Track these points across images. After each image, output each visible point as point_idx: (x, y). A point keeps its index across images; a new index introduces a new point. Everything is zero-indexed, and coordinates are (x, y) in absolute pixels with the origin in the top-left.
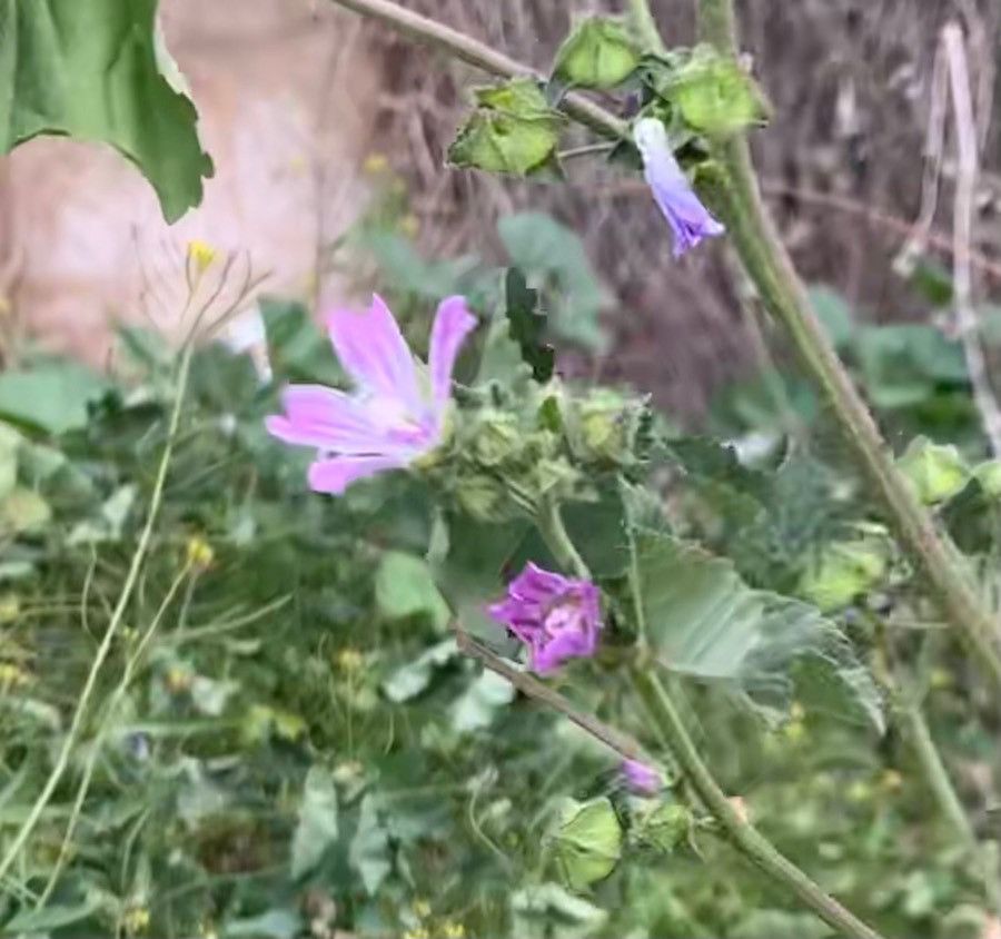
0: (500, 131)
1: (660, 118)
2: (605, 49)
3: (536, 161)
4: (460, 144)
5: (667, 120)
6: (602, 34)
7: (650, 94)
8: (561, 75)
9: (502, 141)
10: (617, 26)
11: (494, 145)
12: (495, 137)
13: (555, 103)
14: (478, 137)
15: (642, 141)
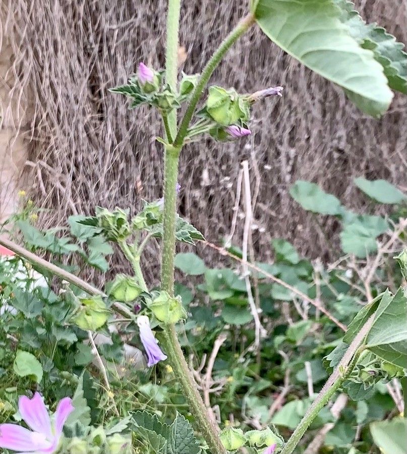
0: (88, 315)
1: (147, 316)
2: (128, 288)
3: (100, 326)
4: (73, 318)
5: (150, 316)
6: (128, 283)
7: (144, 306)
8: (112, 296)
9: (89, 318)
10: (133, 281)
11: (85, 320)
12: (86, 316)
13: (109, 306)
14: (80, 315)
15: (140, 324)
